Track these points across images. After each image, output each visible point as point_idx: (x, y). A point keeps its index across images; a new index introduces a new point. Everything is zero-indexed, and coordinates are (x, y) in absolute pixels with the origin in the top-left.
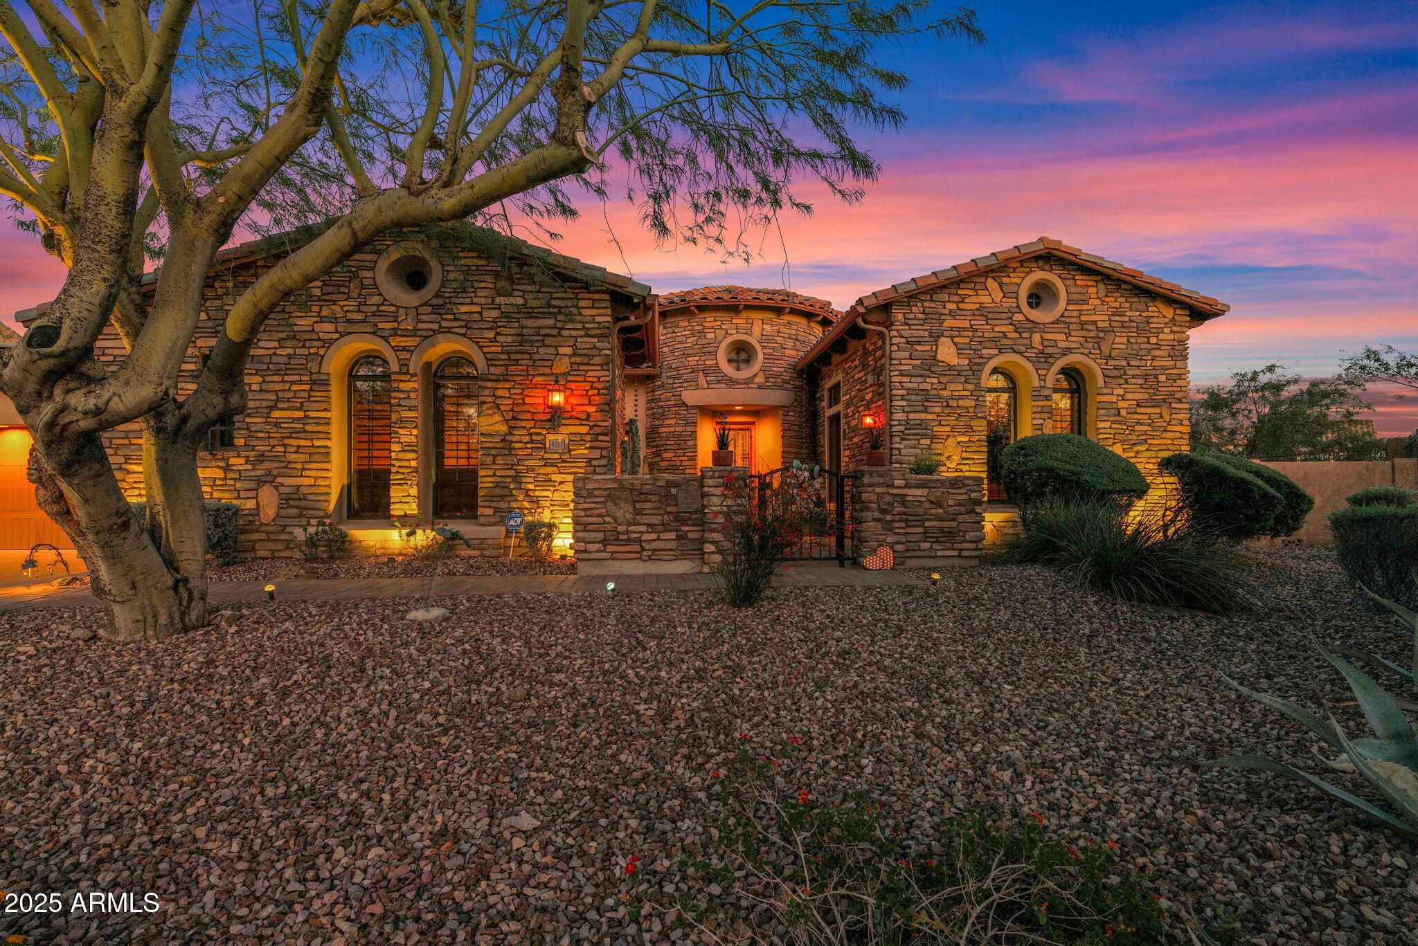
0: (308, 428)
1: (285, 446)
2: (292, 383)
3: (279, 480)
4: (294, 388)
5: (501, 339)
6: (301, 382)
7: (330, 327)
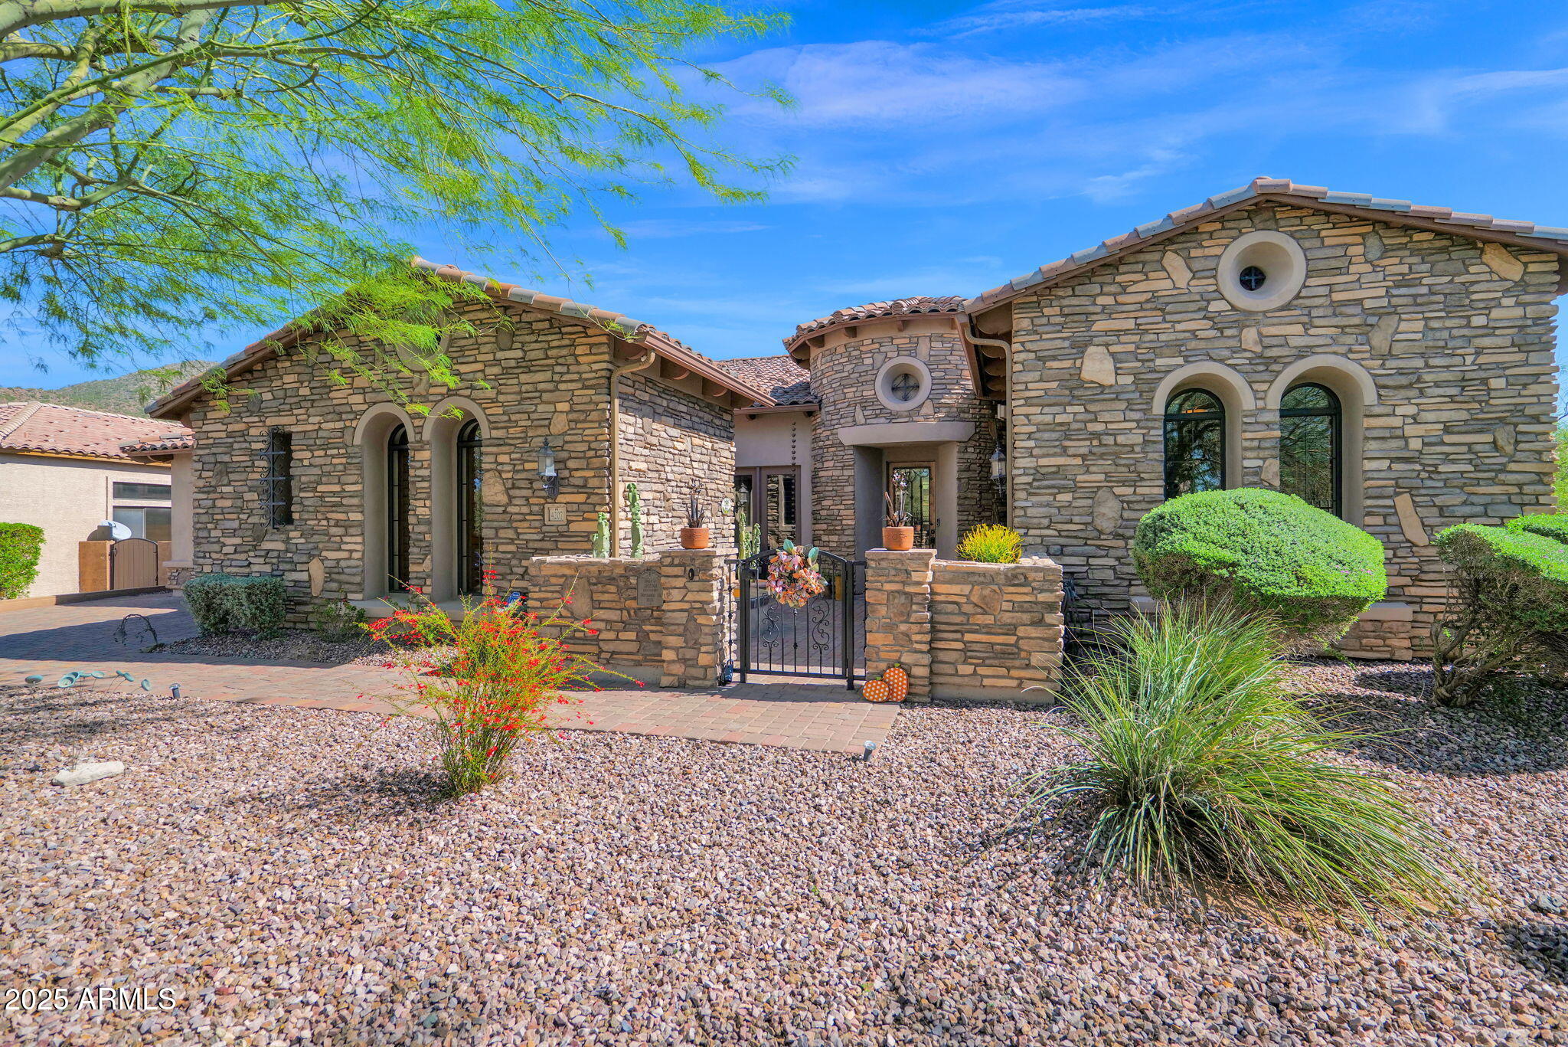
0: (345, 501)
1: (328, 519)
2: (333, 457)
3: (324, 553)
4: (335, 461)
5: (501, 398)
6: (338, 456)
7: (359, 398)
